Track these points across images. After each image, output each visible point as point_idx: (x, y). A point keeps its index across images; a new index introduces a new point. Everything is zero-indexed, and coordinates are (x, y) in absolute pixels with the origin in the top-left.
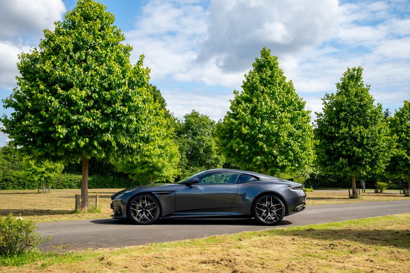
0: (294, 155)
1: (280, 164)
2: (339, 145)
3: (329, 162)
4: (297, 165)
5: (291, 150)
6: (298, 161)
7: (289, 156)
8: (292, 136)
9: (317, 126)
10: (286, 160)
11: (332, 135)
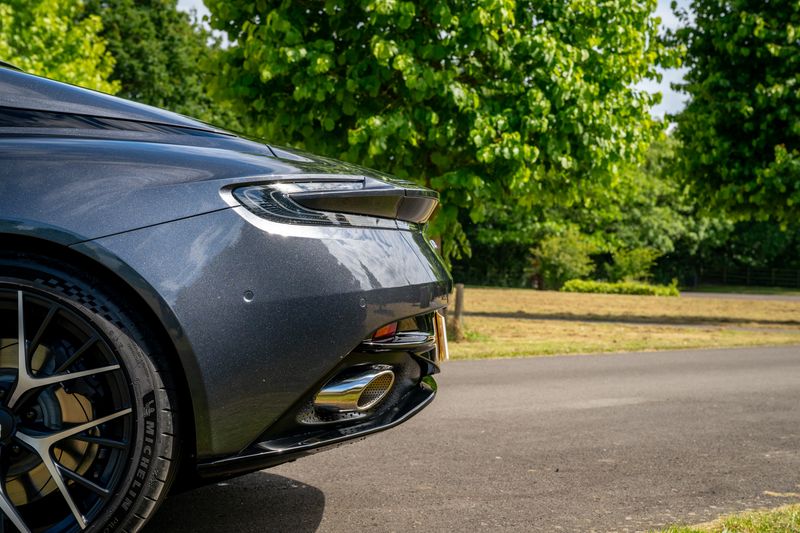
0: (553, 110)
1: (486, 156)
2: (778, 90)
3: (730, 166)
4: (566, 162)
5: (541, 83)
6: (576, 140)
7: (528, 112)
8: (553, 20)
9: (692, 17)
10: (517, 136)
11: (753, 54)
